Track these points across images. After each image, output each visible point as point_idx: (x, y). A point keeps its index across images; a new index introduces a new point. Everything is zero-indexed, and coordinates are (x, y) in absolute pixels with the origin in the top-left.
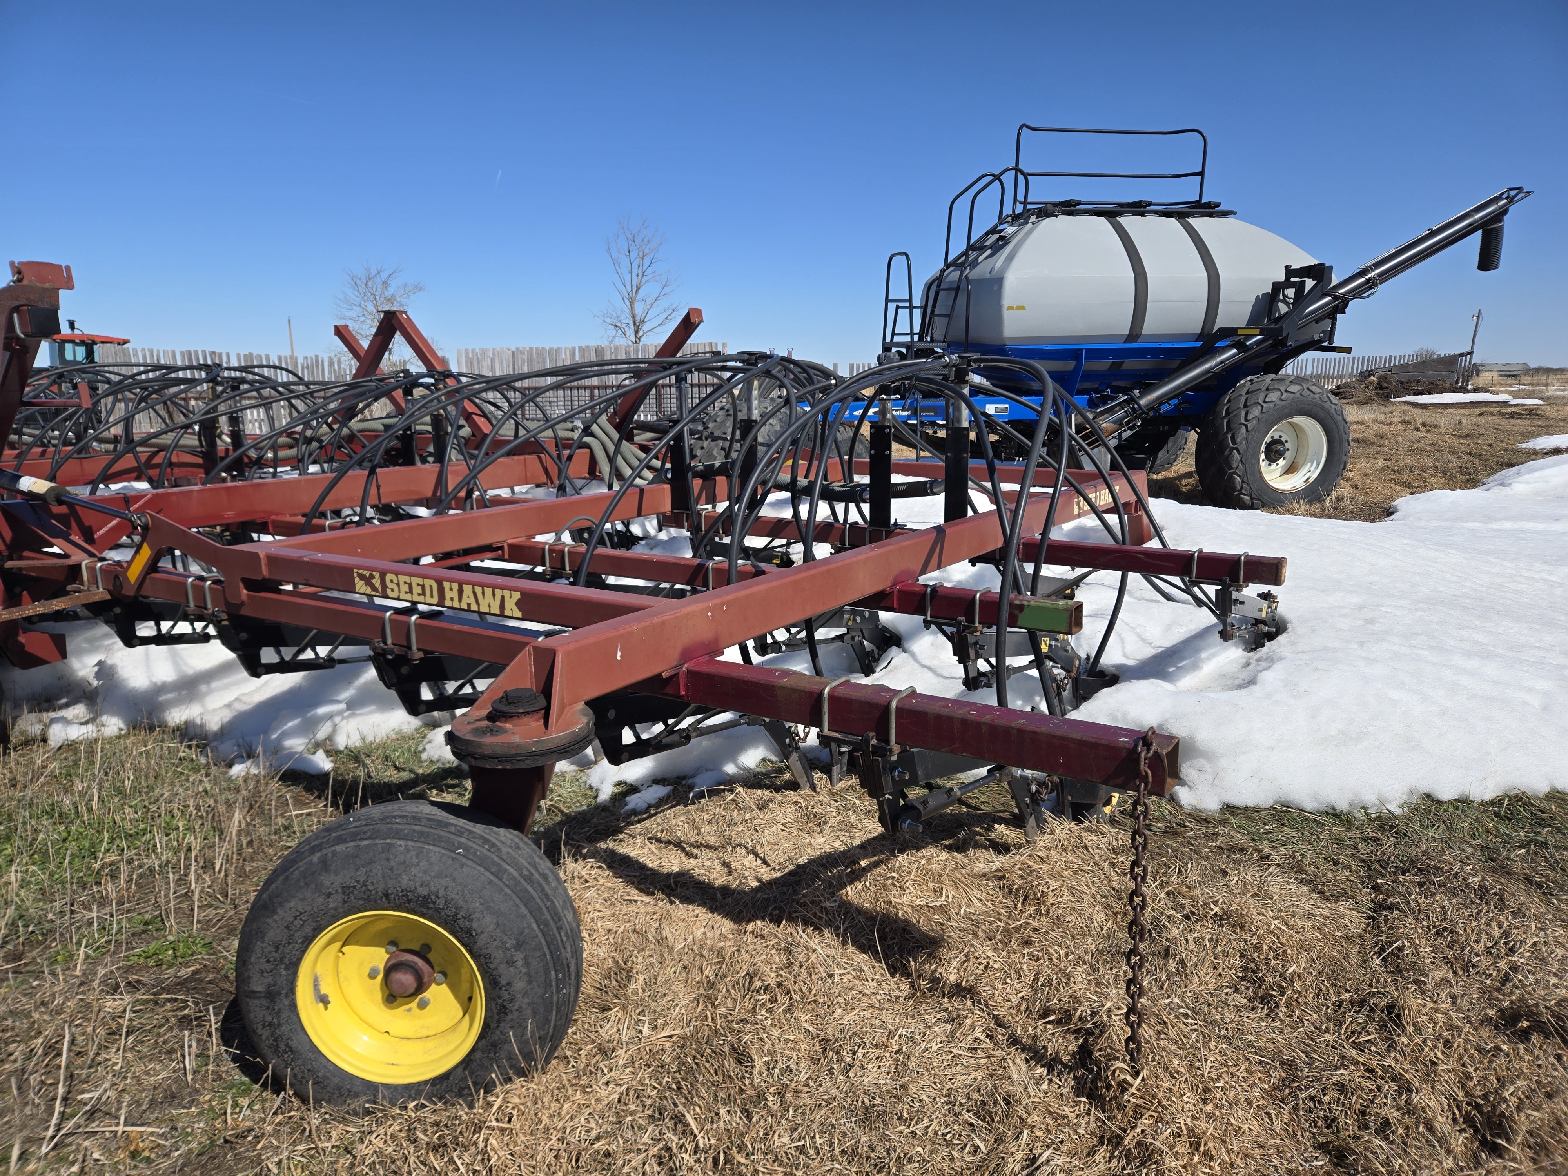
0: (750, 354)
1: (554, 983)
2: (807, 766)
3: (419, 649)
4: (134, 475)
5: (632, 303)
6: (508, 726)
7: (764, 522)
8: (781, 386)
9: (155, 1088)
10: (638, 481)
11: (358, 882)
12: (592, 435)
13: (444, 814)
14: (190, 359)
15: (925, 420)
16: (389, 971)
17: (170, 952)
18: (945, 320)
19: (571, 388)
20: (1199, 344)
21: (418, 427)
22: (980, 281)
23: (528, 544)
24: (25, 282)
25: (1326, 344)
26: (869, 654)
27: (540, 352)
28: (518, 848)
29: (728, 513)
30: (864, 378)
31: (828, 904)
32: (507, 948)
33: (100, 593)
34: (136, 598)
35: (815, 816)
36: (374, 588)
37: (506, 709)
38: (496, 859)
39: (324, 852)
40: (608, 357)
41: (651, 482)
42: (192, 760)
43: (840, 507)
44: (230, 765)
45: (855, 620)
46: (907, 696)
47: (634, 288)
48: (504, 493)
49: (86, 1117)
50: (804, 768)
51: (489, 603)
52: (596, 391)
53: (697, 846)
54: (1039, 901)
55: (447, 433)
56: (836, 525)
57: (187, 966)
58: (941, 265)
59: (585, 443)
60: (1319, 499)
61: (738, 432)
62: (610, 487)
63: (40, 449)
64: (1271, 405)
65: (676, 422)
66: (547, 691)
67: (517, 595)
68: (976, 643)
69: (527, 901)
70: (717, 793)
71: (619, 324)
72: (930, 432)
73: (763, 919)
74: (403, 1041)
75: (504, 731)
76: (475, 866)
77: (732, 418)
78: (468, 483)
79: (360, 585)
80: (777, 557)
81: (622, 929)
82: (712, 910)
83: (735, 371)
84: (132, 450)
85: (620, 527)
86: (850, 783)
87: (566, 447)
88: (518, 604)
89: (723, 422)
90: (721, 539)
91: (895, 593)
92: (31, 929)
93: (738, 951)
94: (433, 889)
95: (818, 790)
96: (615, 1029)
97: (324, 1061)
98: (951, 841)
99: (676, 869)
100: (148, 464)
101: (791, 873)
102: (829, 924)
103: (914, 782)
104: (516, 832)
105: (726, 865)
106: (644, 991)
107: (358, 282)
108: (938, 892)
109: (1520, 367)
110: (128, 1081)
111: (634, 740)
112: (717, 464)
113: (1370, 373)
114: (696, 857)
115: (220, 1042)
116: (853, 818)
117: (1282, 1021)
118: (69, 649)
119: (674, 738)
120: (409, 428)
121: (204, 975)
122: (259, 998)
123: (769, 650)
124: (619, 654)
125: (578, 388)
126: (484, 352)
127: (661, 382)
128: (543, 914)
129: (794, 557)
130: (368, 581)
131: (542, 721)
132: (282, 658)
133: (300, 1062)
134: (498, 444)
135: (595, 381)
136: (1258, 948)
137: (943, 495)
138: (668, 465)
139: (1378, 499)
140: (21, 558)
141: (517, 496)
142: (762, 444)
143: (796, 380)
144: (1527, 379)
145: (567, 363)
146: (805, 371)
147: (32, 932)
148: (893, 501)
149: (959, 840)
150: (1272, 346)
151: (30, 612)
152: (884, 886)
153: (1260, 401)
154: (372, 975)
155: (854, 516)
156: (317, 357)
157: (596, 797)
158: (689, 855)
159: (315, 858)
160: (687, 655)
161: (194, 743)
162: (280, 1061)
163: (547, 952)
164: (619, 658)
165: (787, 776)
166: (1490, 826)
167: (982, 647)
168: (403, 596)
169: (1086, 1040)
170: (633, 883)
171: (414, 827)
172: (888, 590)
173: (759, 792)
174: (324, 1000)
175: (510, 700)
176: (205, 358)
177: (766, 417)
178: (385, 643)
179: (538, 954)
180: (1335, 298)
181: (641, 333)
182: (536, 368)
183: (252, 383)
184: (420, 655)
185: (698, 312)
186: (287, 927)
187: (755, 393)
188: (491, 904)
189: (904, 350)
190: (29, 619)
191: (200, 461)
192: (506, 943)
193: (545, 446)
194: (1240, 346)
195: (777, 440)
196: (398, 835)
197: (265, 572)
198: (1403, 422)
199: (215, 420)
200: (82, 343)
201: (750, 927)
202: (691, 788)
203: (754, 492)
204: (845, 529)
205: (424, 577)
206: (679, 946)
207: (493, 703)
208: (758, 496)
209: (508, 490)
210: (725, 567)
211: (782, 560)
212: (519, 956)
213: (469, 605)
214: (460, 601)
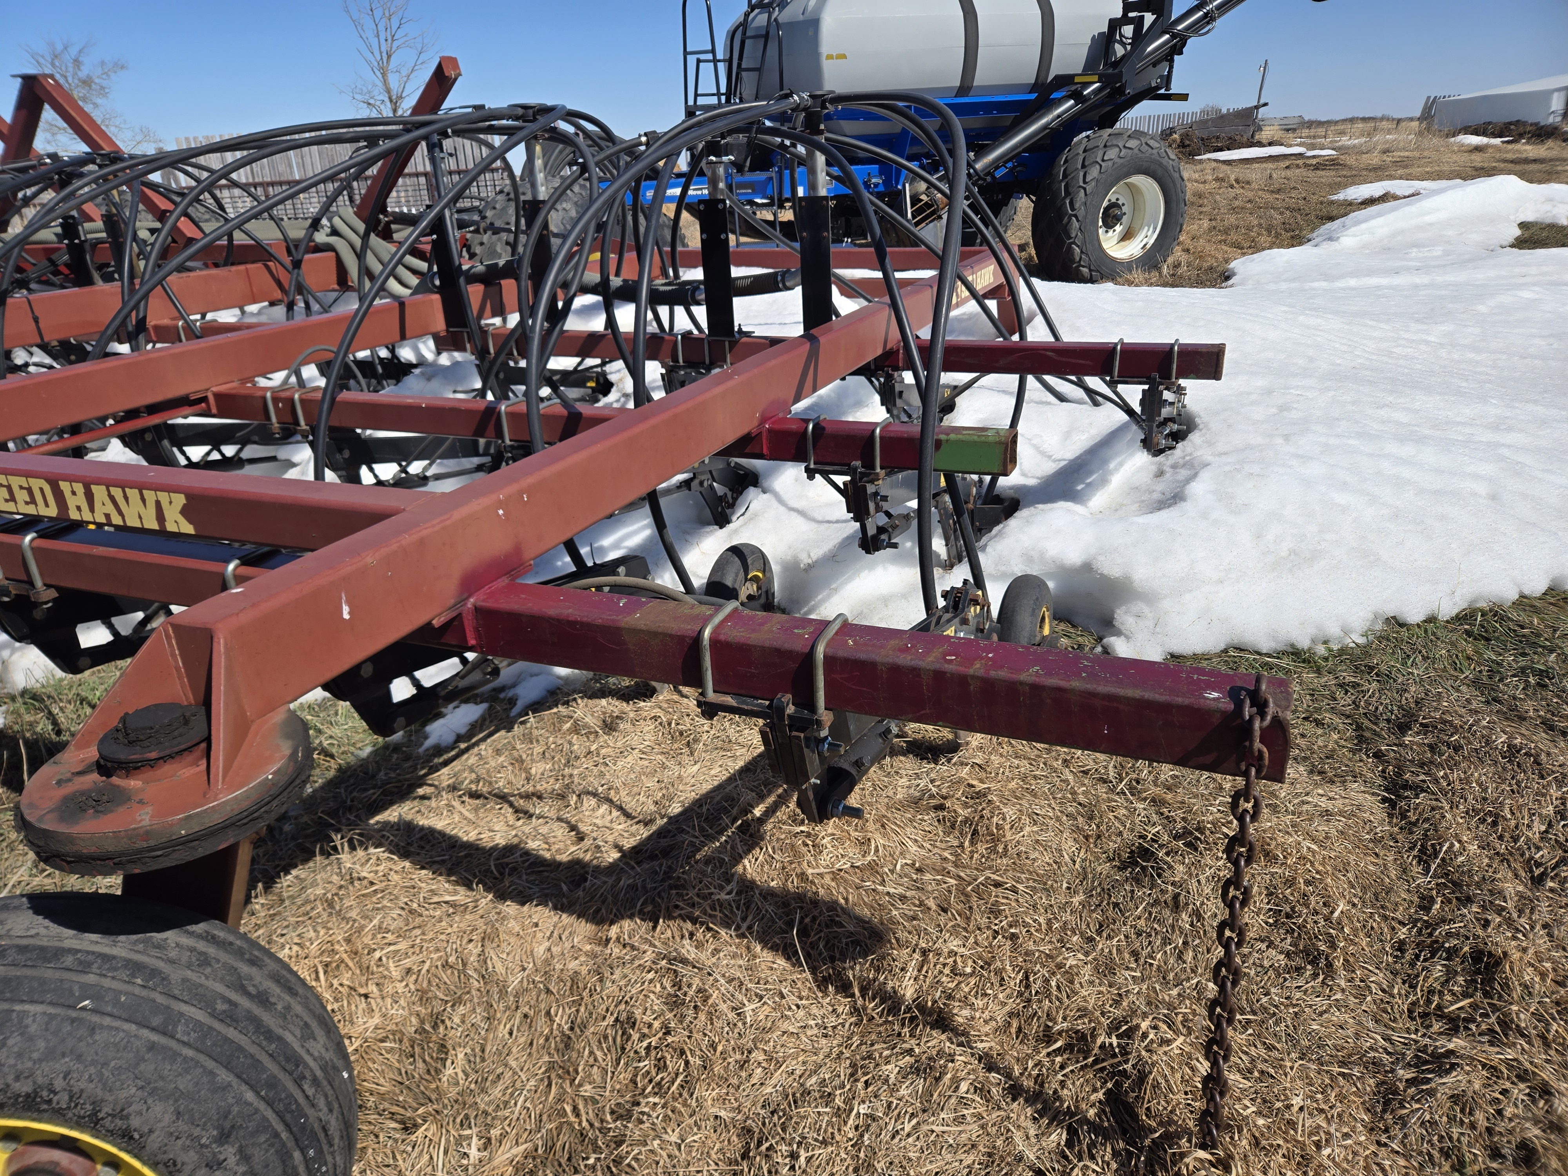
0: (525, 107)
1: (302, 1169)
3: (48, 586)
5: (384, 75)
6: (133, 783)
7: (571, 338)
8: (574, 151)
10: (398, 289)
12: (334, 234)
13: (55, 929)
18: (754, 75)
20: (1033, 96)
22: (792, 26)
23: (243, 392)
25: (1162, 91)
26: (721, 499)
29: (520, 331)
32: (202, 1146)
35: (681, 734)
37: (123, 754)
38: (160, 999)
41: (416, 291)
47: (385, 59)
48: (227, 316)
53: (530, 796)
54: (995, 840)
56: (663, 336)
58: (745, 8)
60: (1156, 267)
61: (523, 221)
64: (1110, 163)
66: (207, 703)
67: (180, 500)
68: (876, 494)
69: (231, 1058)
71: (372, 101)
73: (631, 917)
75: (125, 798)
76: (117, 1023)
77: (513, 204)
80: (590, 379)
81: (426, 966)
82: (560, 907)
83: (509, 133)
85: (384, 353)
88: (184, 512)
89: (504, 209)
90: (516, 362)
91: (764, 434)
94: (40, 1080)
96: (426, 1157)
99: (501, 841)
101: (661, 832)
105: (571, 827)
106: (467, 1075)
107: (41, 60)
108: (864, 844)
109: (1296, 121)
111: (414, 691)
112: (501, 262)
113: (1171, 131)
114: (529, 817)
117: (1343, 990)
119: (475, 676)
124: (346, 610)
128: (264, 1069)
129: (612, 378)
131: (199, 769)
136: (1291, 882)
137: (799, 290)
138: (435, 269)
139: (1211, 262)
141: (249, 320)
142: (556, 235)
144: (1305, 133)
146: (599, 127)
148: (737, 302)
150: (1109, 95)
153: (1099, 160)
155: (682, 322)
158: (520, 815)
160: (470, 582)
163: (279, 1127)
164: (346, 616)
166: (1470, 651)
167: (884, 498)
169: (1118, 1084)
172: (755, 432)
173: (604, 702)
175: (131, 735)
177: (559, 195)
179: (263, 1138)
180: (1174, 36)
181: (400, 112)
184: (53, 594)
185: (453, 61)
187: (538, 163)
188: (161, 1084)
192: (199, 1138)
193: (272, 251)
194: (1077, 96)
195: (574, 227)
198: (1217, 179)
201: (614, 931)
202: (512, 701)
203: (553, 300)
204: (676, 341)
205: (28, 474)
206: (514, 982)
207: (102, 742)
208: (560, 304)
209: (237, 311)
210: (523, 408)
211: (597, 382)
212: (229, 1153)
213: (107, 516)
214: (92, 510)
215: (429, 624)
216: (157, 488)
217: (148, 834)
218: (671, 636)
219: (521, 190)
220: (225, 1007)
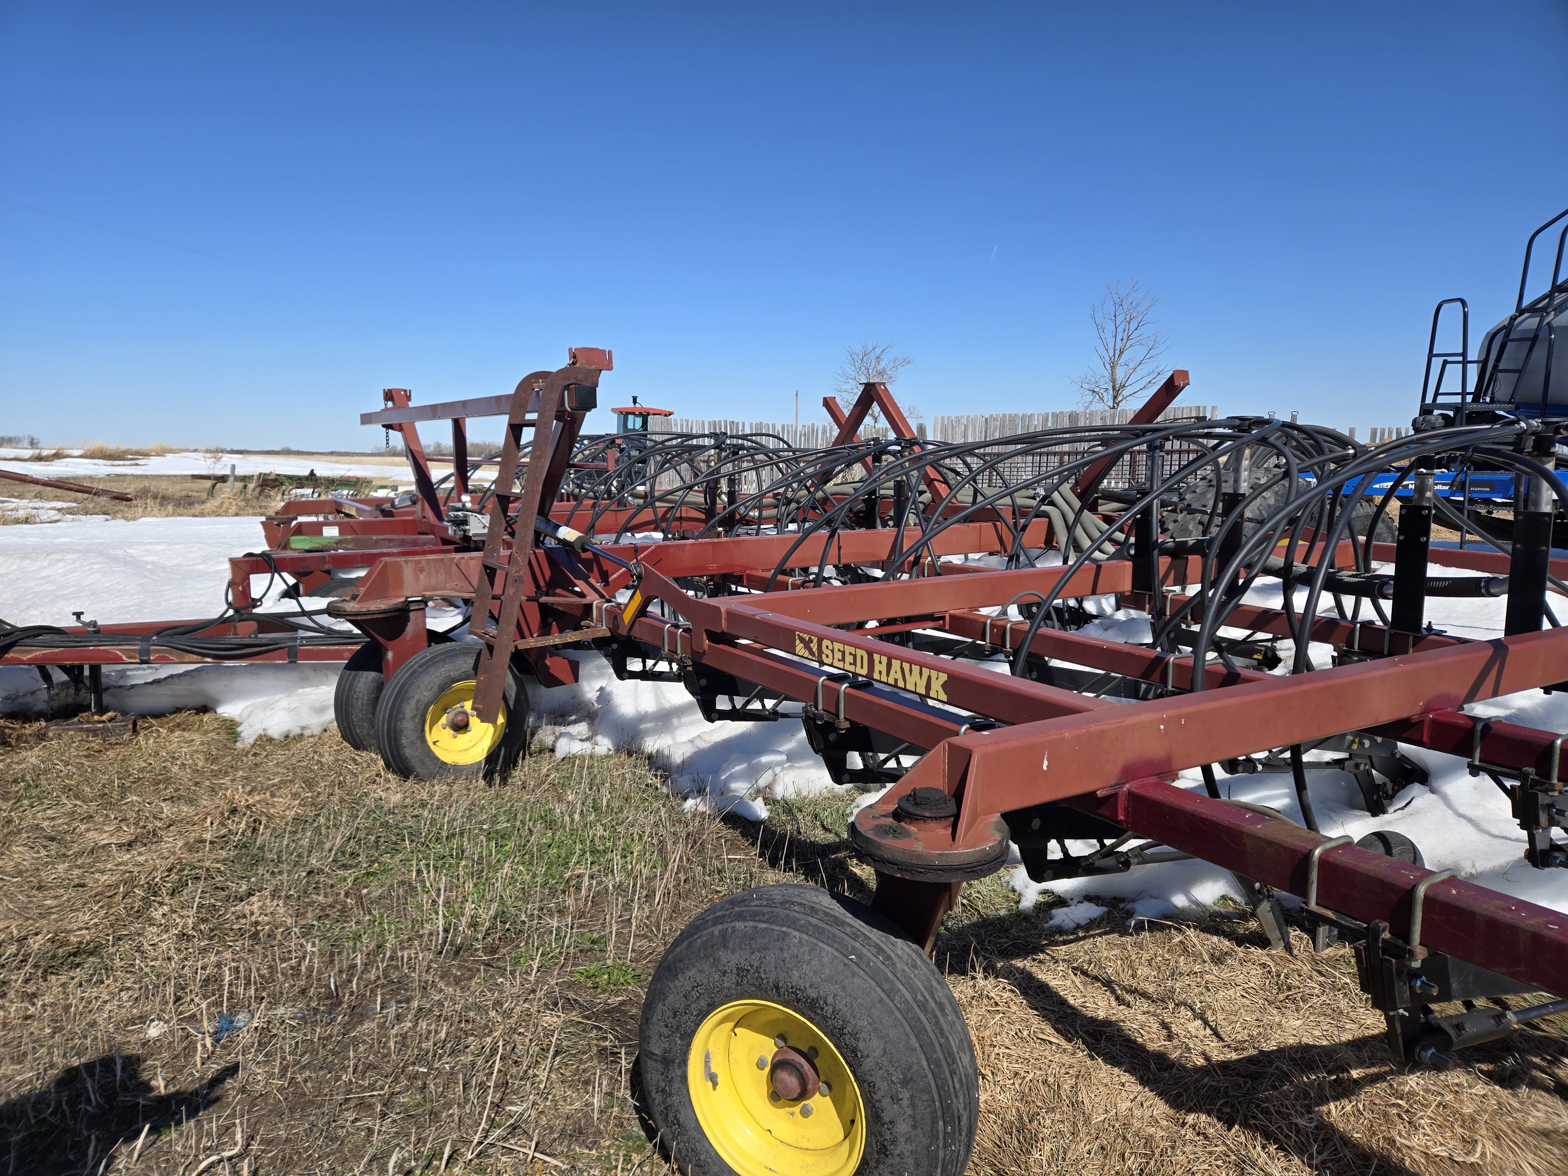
0: (1243, 419)
1: (941, 1136)
2: (1282, 920)
3: (846, 719)
4: (653, 526)
5: (1113, 368)
6: (913, 829)
7: (1245, 611)
8: (1280, 454)
9: (568, 1118)
10: (1097, 555)
11: (751, 966)
12: (1052, 503)
13: (843, 911)
14: (715, 428)
15: (1476, 496)
16: (778, 1065)
17: (606, 977)
18: (1513, 376)
19: (1040, 454)
21: (882, 492)
23: (971, 616)
24: (578, 365)
26: (1379, 787)
27: (1013, 419)
28: (915, 966)
29: (1199, 599)
30: (1400, 446)
31: (1301, 1122)
32: (892, 1081)
33: (603, 630)
34: (629, 637)
35: (1289, 988)
36: (811, 653)
37: (911, 809)
38: (890, 975)
39: (726, 925)
40: (1082, 423)
41: (1112, 557)
42: (657, 789)
43: (1348, 601)
44: (685, 799)
45: (1361, 744)
46: (1443, 882)
47: (1118, 352)
48: (957, 560)
49: (509, 1130)
50: (1277, 922)
51: (915, 681)
52: (1066, 458)
53: (1132, 991)
55: (908, 499)
56: (1342, 623)
57: (617, 993)
59: (1044, 511)
61: (1220, 505)
62: (1065, 561)
63: (592, 502)
65: (1144, 494)
66: (958, 795)
67: (944, 677)
68: (1551, 806)
69: (919, 1032)
70: (1162, 928)
71: (1097, 390)
72: (1483, 512)
73: (1209, 1113)
74: (783, 1146)
75: (908, 834)
76: (866, 977)
77: (1214, 490)
78: (917, 550)
79: (799, 647)
80: (1259, 651)
81: (1030, 1077)
82: (1143, 1082)
83: (1223, 438)
84: (652, 504)
85: (1072, 603)
86: (1341, 952)
87: (1024, 515)
88: (944, 686)
89: (1203, 494)
90: (1188, 626)
91: (1427, 723)
92: (507, 926)
93: (1173, 1147)
94: (822, 993)
95: (1295, 952)
97: (707, 1145)
98: (1491, 1067)
99: (1101, 1014)
100: (664, 518)
101: (1250, 1060)
102: (1301, 1150)
103: (1445, 996)
104: (915, 946)
105: (1165, 1026)
108: (1469, 1143)
110: (548, 1103)
111: (1062, 855)
112: (1191, 541)
114: (1129, 1006)
115: (629, 1085)
116: (1343, 1004)
118: (581, 673)
119: (1110, 861)
120: (873, 492)
121: (628, 1007)
122: (656, 1061)
123: (1240, 768)
124: (1045, 763)
125: (1048, 454)
126: (958, 419)
127: (1137, 448)
128: (935, 1052)
129: (1281, 654)
130: (807, 644)
131: (950, 830)
132: (734, 706)
133: (685, 1138)
134: (956, 510)
135: (1066, 448)
137: (1504, 598)
138: (1132, 540)
140: (554, 595)
141: (970, 564)
142: (1250, 520)
143: (1300, 448)
145: (1039, 429)
146: (1311, 437)
147: (508, 930)
148: (1427, 598)
149: (1504, 1068)
151: (558, 641)
152: (1386, 1114)
154: (760, 1065)
155: (1367, 611)
156: (813, 425)
157: (1018, 902)
158: (1120, 1001)
159: (716, 930)
160: (1129, 772)
161: (659, 773)
162: (668, 1130)
163: (936, 1097)
164: (1045, 768)
165: (1253, 925)
167: (1561, 812)
168: (836, 663)
170: (1049, 1020)
171: (810, 919)
172: (1415, 718)
173: (1215, 939)
174: (713, 1079)
175: (918, 801)
176: (726, 428)
177: (1257, 489)
178: (816, 708)
179: (926, 1097)
181: (1120, 398)
182: (1008, 433)
183: (748, 449)
184: (847, 725)
185: (1184, 374)
186: (685, 996)
187: (1245, 463)
188: (880, 1027)
189: (1451, 413)
190: (556, 646)
191: (703, 516)
192: (892, 1075)
193: (1002, 514)
195: (1272, 517)
196: (793, 924)
197: (724, 625)
199: (717, 481)
200: (641, 414)
201: (1191, 1118)
202: (1130, 914)
203: (1236, 576)
204: (1354, 628)
205: (857, 647)
206: (1098, 1118)
207: (900, 800)
208: (1241, 581)
209: (962, 556)
210: (1191, 662)
211: (1265, 655)
212: (905, 1095)
213: (896, 680)
214: (888, 675)
215: (1094, 793)
216: (931, 668)
217: (919, 856)
218: (1285, 848)
219: (1223, 478)
220: (922, 999)
